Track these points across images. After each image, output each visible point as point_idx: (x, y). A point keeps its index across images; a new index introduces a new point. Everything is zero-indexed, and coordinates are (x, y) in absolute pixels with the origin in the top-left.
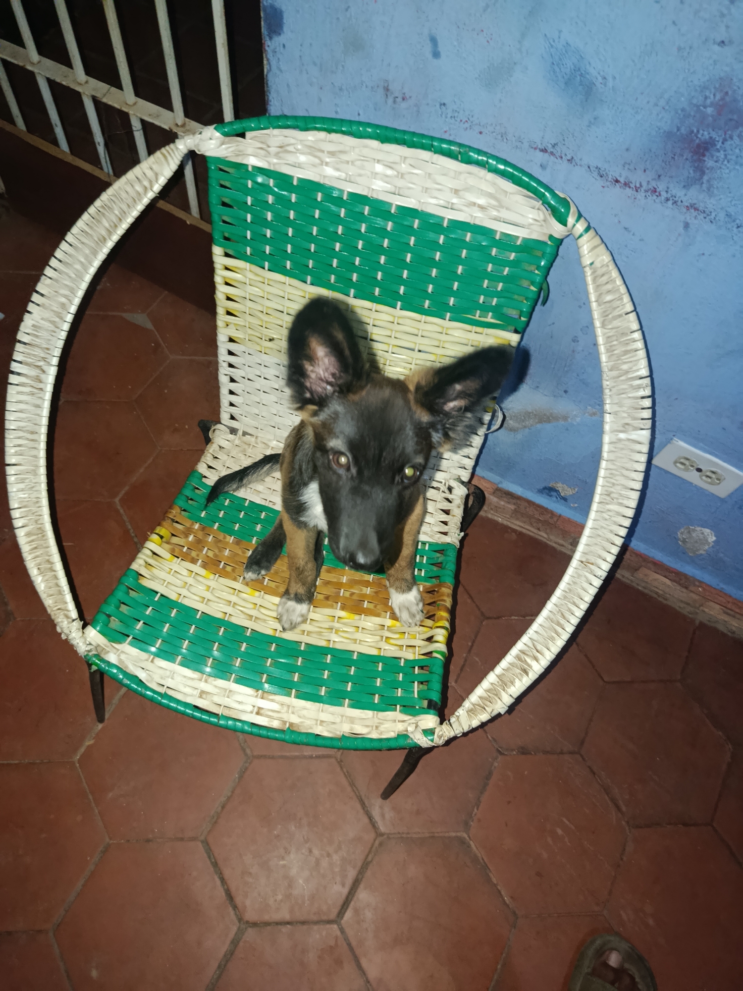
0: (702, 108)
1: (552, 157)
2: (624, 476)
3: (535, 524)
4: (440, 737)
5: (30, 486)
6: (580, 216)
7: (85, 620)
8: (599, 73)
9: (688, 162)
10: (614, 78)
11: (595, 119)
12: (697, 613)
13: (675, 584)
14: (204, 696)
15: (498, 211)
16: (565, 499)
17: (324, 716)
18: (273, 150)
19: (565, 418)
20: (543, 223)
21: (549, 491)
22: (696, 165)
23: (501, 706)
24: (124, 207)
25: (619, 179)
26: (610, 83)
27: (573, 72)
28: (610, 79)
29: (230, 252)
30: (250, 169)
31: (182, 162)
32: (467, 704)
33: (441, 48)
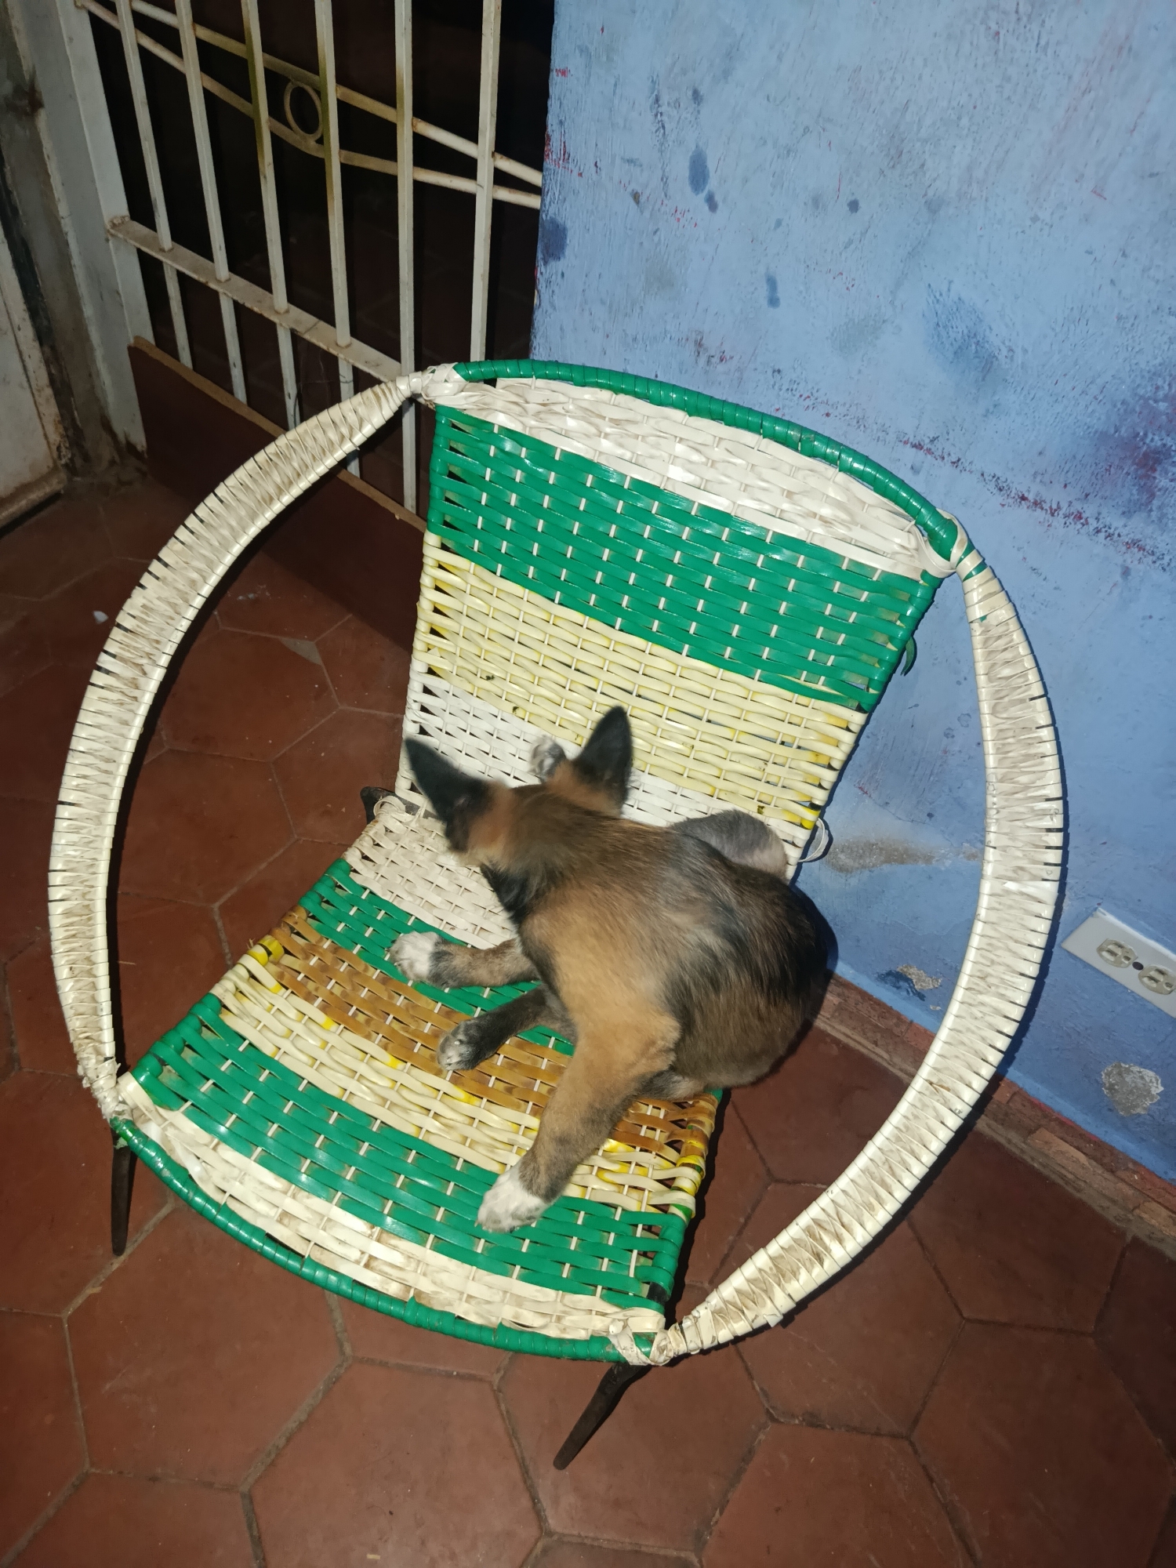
0: (1151, 402)
1: (929, 456)
2: (1010, 950)
3: (870, 1034)
4: (661, 1350)
5: (86, 840)
6: (971, 548)
7: (125, 1062)
8: (1004, 343)
9: (1130, 477)
10: (1025, 351)
11: (995, 406)
12: (1129, 1220)
13: (1094, 1163)
14: (286, 1221)
15: (850, 529)
16: (921, 996)
17: (473, 1289)
18: (532, 408)
19: (928, 859)
20: (914, 553)
21: (896, 979)
22: (1142, 483)
23: (771, 1312)
24: (308, 460)
25: (1026, 495)
26: (1019, 358)
27: (966, 338)
28: (1019, 352)
29: (449, 544)
30: (496, 430)
31: (400, 408)
32: (714, 1300)
33: (781, 293)
